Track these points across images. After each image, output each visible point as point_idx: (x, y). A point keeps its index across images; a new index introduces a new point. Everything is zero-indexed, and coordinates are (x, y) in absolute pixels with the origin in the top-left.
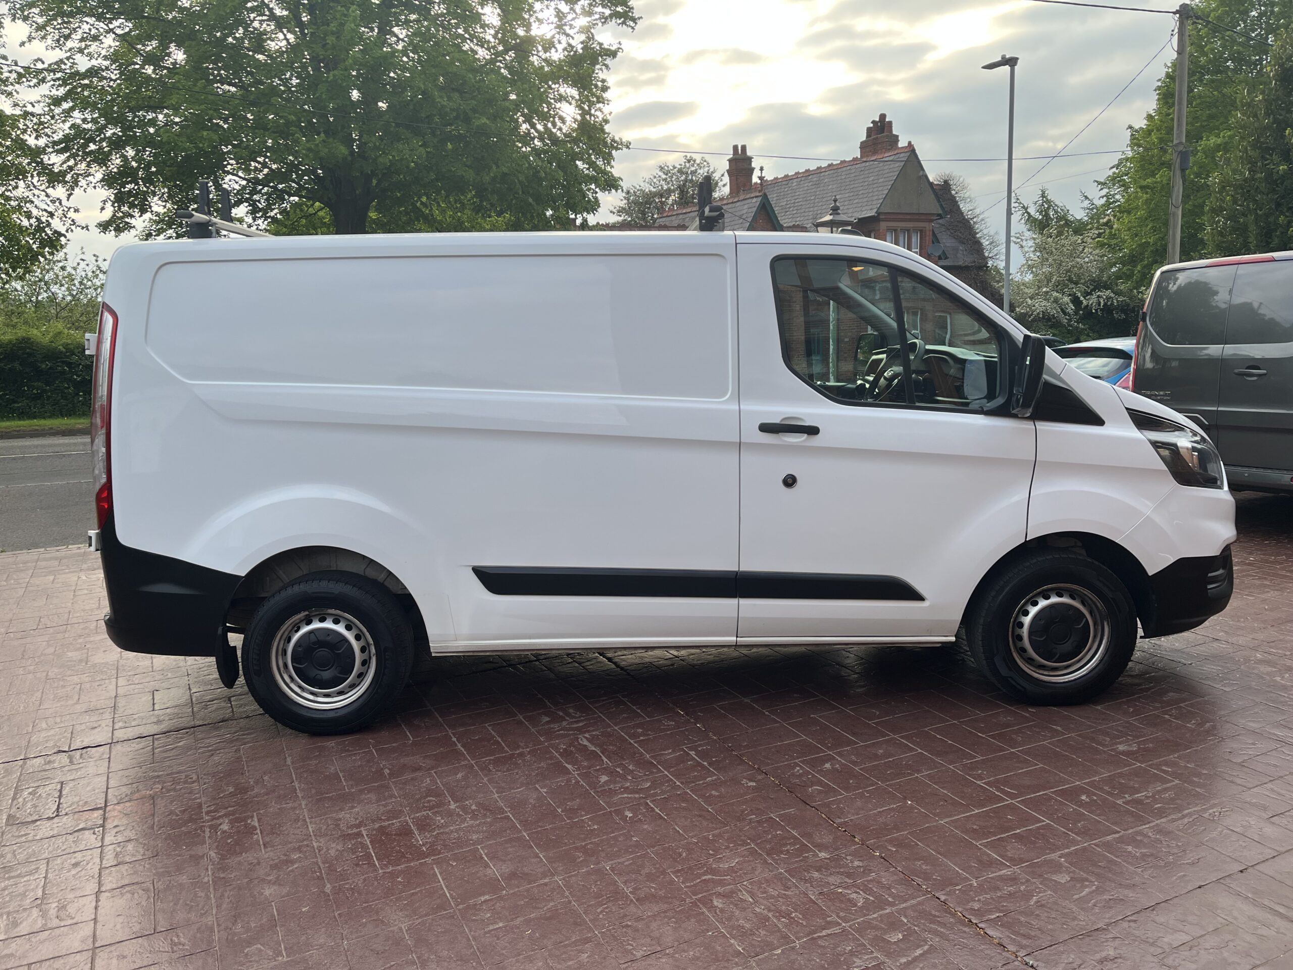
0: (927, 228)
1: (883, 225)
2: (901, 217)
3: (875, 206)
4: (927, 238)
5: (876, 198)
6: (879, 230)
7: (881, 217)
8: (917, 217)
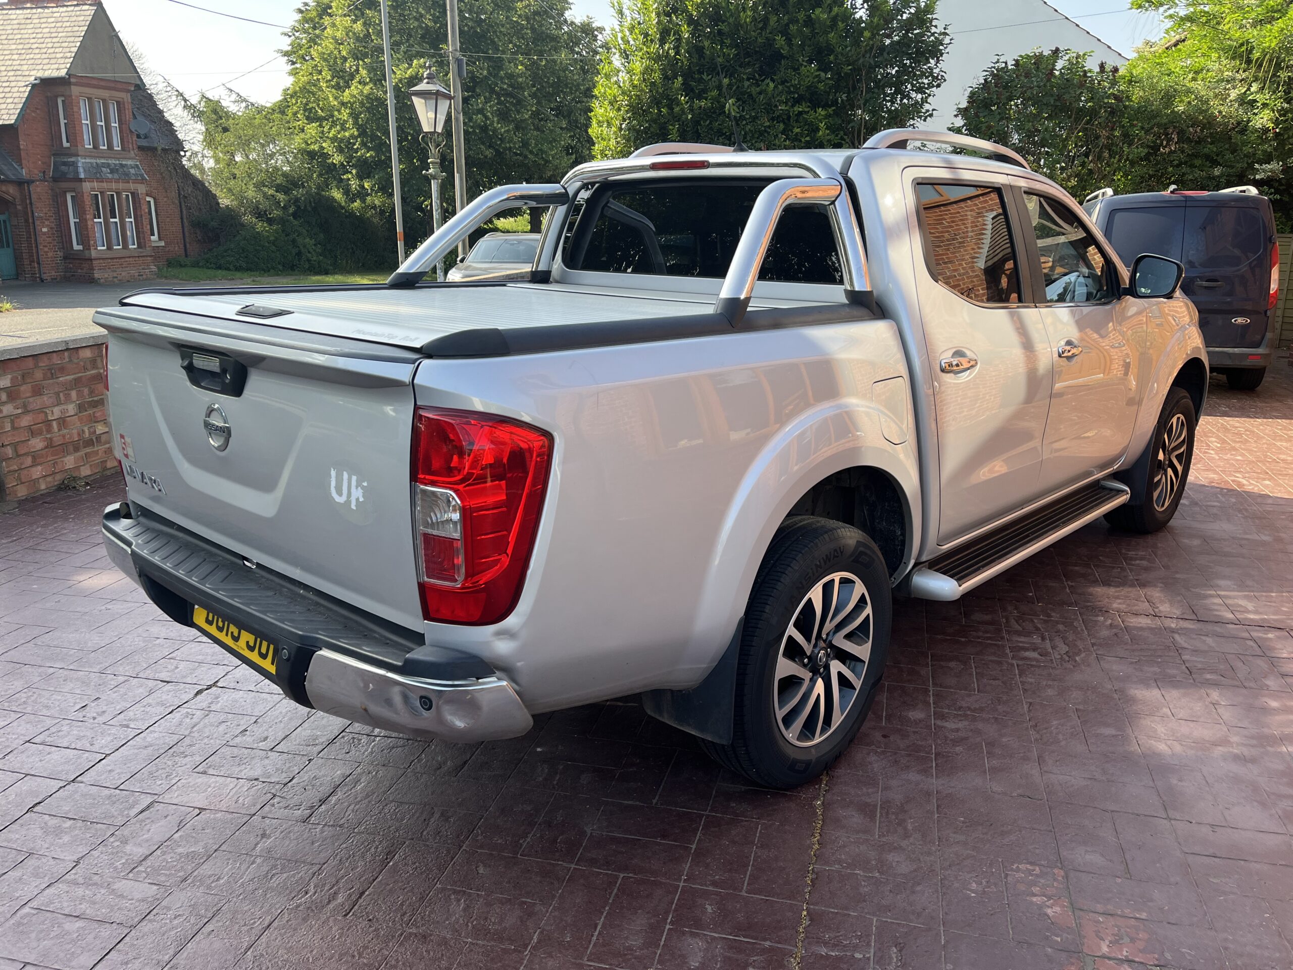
0: (126, 100)
1: (75, 90)
2: (95, 82)
3: (63, 66)
4: (127, 111)
5: (61, 55)
6: (71, 96)
7: (73, 80)
8: (113, 85)
